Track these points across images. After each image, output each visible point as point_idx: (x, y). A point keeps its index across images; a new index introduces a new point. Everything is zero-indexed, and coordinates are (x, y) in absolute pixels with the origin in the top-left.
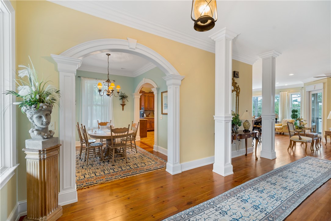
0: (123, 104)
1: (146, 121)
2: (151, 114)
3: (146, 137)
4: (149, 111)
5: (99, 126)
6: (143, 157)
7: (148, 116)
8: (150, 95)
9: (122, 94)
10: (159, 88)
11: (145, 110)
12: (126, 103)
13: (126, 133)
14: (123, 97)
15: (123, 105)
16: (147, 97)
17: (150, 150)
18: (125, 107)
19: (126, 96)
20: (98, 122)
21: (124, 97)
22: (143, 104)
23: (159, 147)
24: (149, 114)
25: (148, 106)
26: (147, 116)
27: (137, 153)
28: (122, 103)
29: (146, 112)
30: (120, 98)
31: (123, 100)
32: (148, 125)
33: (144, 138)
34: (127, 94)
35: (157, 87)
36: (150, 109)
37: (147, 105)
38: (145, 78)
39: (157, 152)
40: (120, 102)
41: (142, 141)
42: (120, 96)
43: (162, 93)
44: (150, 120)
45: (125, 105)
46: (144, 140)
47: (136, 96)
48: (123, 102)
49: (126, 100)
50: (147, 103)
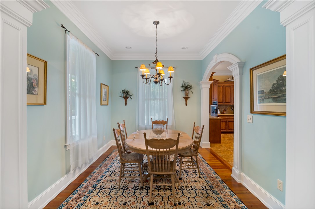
0: (187, 96)
1: (219, 120)
2: (227, 110)
3: (220, 143)
4: (225, 106)
5: (152, 125)
6: (211, 194)
7: (224, 113)
8: (226, 85)
9: (185, 84)
10: (245, 63)
11: (219, 105)
12: (190, 95)
13: (174, 148)
14: (186, 88)
15: (186, 98)
16: (221, 87)
17: (225, 173)
18: (189, 100)
19: (190, 86)
20: (152, 120)
21: (188, 88)
22: (215, 96)
23: (242, 173)
24: (225, 110)
25: (223, 100)
26: (221, 113)
27: (200, 177)
28: (184, 96)
29: (220, 107)
30: (182, 89)
31: (186, 91)
32: (223, 125)
33: (217, 145)
34: (191, 84)
35: (239, 61)
36: (226, 103)
37: (221, 99)
38: (217, 55)
39: (240, 185)
40: (183, 94)
41: (213, 149)
42: (183, 87)
43: (252, 70)
44: (226, 118)
45: (188, 98)
46: (217, 148)
47: (203, 86)
48: (186, 94)
49: (189, 91)
50: (221, 96)
